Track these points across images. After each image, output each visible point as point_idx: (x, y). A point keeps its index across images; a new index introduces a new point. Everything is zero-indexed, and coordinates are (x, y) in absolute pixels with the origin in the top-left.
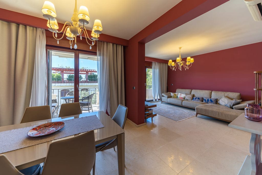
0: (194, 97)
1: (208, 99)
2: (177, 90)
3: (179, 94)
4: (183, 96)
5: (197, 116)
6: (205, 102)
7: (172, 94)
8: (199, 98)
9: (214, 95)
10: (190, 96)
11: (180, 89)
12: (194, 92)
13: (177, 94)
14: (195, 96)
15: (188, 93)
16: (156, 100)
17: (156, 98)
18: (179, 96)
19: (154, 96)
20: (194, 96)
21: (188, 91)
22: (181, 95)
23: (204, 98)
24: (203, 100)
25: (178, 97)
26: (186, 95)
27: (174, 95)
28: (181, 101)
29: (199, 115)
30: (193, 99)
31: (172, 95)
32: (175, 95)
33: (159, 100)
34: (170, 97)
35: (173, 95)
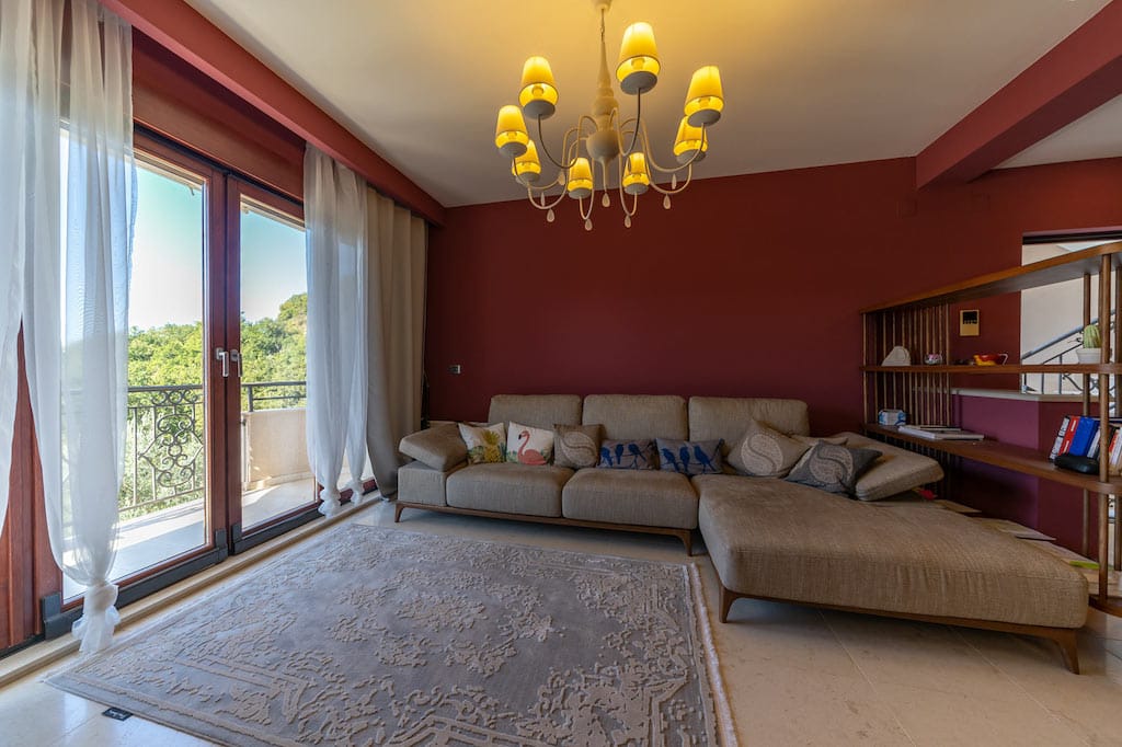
0: (606, 445)
1: (680, 447)
2: (497, 405)
3: (514, 430)
4: (540, 440)
5: (728, 618)
6: (672, 466)
7: (470, 437)
8: (634, 449)
9: (706, 420)
10: (586, 439)
11: (509, 397)
12: (597, 409)
13: (496, 429)
14: (607, 439)
15: (569, 419)
16: (345, 497)
17: (345, 480)
18: (514, 445)
19: (325, 474)
20: (601, 434)
21: (562, 405)
22: (527, 434)
23: (661, 446)
24: (657, 452)
25: (510, 449)
26: (559, 432)
27: (485, 444)
28: (556, 488)
29: (739, 608)
30: (601, 452)
31: (470, 446)
32: (489, 437)
33: (369, 488)
34: (458, 461)
35: (479, 442)
